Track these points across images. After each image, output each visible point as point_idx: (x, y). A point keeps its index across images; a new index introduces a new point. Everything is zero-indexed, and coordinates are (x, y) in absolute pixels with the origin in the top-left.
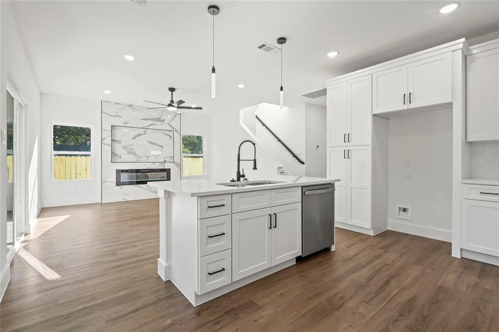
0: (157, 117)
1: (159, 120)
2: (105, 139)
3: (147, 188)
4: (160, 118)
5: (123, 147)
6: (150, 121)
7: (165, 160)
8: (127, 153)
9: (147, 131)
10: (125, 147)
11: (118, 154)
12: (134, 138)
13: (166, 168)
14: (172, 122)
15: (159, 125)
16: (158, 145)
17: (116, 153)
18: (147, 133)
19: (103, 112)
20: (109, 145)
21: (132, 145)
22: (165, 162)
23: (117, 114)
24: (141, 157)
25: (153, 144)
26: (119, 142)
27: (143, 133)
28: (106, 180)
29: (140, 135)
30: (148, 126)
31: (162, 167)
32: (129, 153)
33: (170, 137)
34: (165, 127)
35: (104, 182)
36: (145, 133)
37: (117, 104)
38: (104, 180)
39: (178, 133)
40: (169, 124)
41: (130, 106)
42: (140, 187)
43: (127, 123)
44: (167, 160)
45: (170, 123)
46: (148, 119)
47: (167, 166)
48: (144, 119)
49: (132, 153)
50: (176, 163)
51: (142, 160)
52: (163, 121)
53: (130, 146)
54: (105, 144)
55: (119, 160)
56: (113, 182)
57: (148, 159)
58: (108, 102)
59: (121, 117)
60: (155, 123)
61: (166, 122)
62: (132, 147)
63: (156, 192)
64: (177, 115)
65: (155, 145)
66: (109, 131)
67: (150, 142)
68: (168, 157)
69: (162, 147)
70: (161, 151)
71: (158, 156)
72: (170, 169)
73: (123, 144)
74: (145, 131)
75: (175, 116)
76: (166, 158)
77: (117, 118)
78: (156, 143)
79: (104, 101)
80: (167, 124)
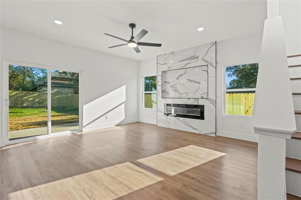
0: (192, 56)
1: (193, 58)
2: (158, 82)
3: (183, 121)
4: (194, 55)
5: (171, 87)
6: (186, 61)
7: (202, 97)
8: (173, 91)
9: (187, 71)
12: (178, 79)
15: (193, 63)
16: (196, 82)
17: (167, 91)
18: (186, 73)
19: (159, 64)
20: (160, 86)
21: (176, 84)
23: (165, 62)
24: (182, 94)
25: (191, 81)
26: (169, 83)
27: (183, 73)
28: (159, 110)
29: (181, 75)
30: (184, 66)
31: (196, 104)
34: (201, 63)
35: (158, 112)
36: (185, 73)
37: (165, 54)
39: (213, 66)
40: (203, 59)
41: (172, 53)
42: (179, 119)
43: (170, 68)
44: (204, 96)
45: (204, 58)
46: (184, 60)
47: (201, 102)
48: (181, 61)
49: (176, 91)
50: (210, 99)
51: (183, 96)
52: (198, 57)
53: (175, 85)
56: (162, 112)
57: (187, 95)
58: (160, 55)
59: (167, 64)
60: (190, 62)
61: (200, 58)
62: (176, 86)
63: (191, 127)
64: (212, 46)
65: (194, 82)
66: (160, 76)
67: (189, 80)
68: (205, 93)
69: (199, 83)
70: (199, 87)
71: (196, 93)
72: (203, 106)
73: (171, 84)
74: (185, 70)
75: (210, 48)
76: (203, 94)
77: (165, 65)
78: (194, 81)
79: (158, 56)
80: (202, 60)
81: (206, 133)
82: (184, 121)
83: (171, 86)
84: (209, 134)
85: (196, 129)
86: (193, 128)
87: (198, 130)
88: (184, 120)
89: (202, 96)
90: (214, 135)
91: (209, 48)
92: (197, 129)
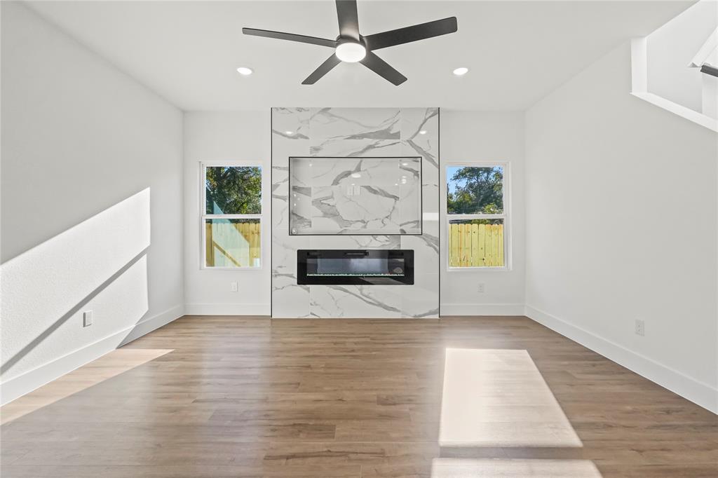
0: (383, 129)
1: (385, 134)
2: (277, 186)
3: (359, 294)
4: (389, 129)
5: (314, 202)
6: (365, 139)
7: (402, 230)
8: (322, 214)
9: (363, 163)
10: (319, 203)
11: (305, 217)
12: (336, 182)
13: (402, 248)
14: (416, 137)
15: (385, 147)
16: (387, 195)
17: (302, 216)
18: (362, 169)
19: (277, 132)
20: (285, 200)
21: (332, 197)
22: (404, 233)
23: (300, 132)
24: (350, 223)
25: (375, 192)
26: (307, 191)
27: (353, 169)
28: (280, 271)
29: (347, 174)
30: (362, 152)
31: (393, 247)
32: (326, 215)
33: (416, 173)
34: (403, 149)
35: (276, 276)
36: (358, 169)
37: (299, 110)
38: (276, 272)
39: (433, 161)
40: (410, 142)
41: (325, 110)
42: (346, 291)
43: (317, 149)
44: (407, 228)
45: (412, 140)
46: (362, 136)
47: (405, 244)
48: (353, 137)
49: (332, 214)
50: (427, 236)
51: (352, 229)
52: (397, 135)
53: (326, 199)
54: (277, 197)
55: (307, 230)
56: (291, 276)
57: (365, 227)
58: (284, 109)
59: (307, 138)
60: (376, 143)
61: (404, 137)
62: (331, 202)
63: (380, 305)
64: (430, 117)
65: (381, 195)
66: (284, 169)
67: (369, 189)
68: (409, 223)
69: (396, 198)
70: (394, 208)
71: (386, 221)
72: (412, 252)
73: (314, 196)
74: (358, 163)
75: (426, 120)
76: (405, 224)
77: (301, 140)
78: (383, 191)
79: (277, 109)
80: (408, 144)
81: (418, 314)
82: (361, 294)
83: (317, 200)
84: (425, 315)
85: (393, 309)
86: (386, 308)
87: (399, 311)
88: (361, 290)
89: (401, 228)
90: (436, 317)
91: (424, 119)
92: (397, 307)
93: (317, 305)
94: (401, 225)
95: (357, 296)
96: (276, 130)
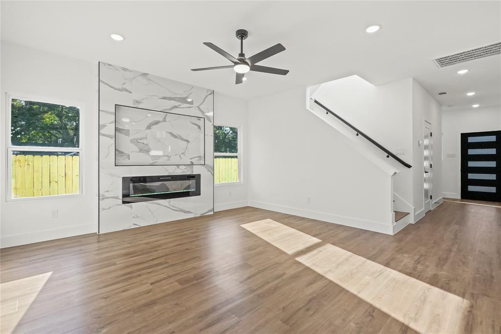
0: (183, 96)
1: (184, 100)
2: (104, 126)
4: (187, 98)
5: (132, 141)
6: (173, 101)
7: (192, 162)
8: (138, 150)
9: (167, 116)
10: (135, 142)
11: (125, 151)
12: (149, 127)
13: (194, 173)
14: (202, 105)
15: (184, 109)
16: (182, 139)
17: (122, 151)
18: (167, 120)
19: (104, 83)
20: (111, 138)
21: (146, 138)
22: (192, 164)
23: (125, 86)
24: (159, 157)
25: (175, 137)
26: (127, 133)
27: (161, 120)
28: (107, 195)
29: (157, 123)
30: (170, 109)
31: (189, 173)
32: (141, 151)
33: (199, 127)
34: (194, 111)
35: (103, 199)
36: (164, 120)
37: (125, 69)
38: (103, 196)
39: (210, 122)
40: (198, 107)
41: (145, 75)
42: (159, 204)
43: (138, 102)
44: (195, 161)
45: (200, 107)
46: (170, 99)
47: (196, 171)
48: (164, 98)
49: (145, 150)
50: (207, 165)
51: (160, 161)
52: (191, 102)
53: (142, 139)
54: (104, 135)
55: (127, 162)
56: (117, 198)
57: (169, 160)
58: (110, 65)
59: (130, 92)
60: (179, 105)
61: (196, 104)
62: (145, 141)
63: (181, 211)
64: (209, 95)
65: (179, 139)
66: (111, 113)
67: (171, 134)
68: (195, 157)
69: (188, 142)
70: (187, 148)
71: (182, 156)
72: (199, 175)
73: (132, 137)
74: (164, 116)
75: (207, 96)
76: (193, 158)
77: (125, 92)
78: (180, 136)
79: (105, 64)
80: (197, 108)
81: (202, 213)
82: (169, 205)
83: (134, 139)
84: (204, 214)
85: (189, 212)
86: (185, 212)
87: (192, 213)
88: (169, 202)
89: (191, 160)
90: (212, 213)
91: (206, 95)
92: (192, 211)
93: (138, 217)
94: (191, 159)
95: (166, 207)
96: (104, 81)
